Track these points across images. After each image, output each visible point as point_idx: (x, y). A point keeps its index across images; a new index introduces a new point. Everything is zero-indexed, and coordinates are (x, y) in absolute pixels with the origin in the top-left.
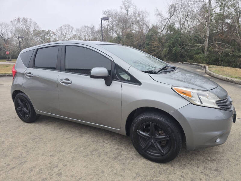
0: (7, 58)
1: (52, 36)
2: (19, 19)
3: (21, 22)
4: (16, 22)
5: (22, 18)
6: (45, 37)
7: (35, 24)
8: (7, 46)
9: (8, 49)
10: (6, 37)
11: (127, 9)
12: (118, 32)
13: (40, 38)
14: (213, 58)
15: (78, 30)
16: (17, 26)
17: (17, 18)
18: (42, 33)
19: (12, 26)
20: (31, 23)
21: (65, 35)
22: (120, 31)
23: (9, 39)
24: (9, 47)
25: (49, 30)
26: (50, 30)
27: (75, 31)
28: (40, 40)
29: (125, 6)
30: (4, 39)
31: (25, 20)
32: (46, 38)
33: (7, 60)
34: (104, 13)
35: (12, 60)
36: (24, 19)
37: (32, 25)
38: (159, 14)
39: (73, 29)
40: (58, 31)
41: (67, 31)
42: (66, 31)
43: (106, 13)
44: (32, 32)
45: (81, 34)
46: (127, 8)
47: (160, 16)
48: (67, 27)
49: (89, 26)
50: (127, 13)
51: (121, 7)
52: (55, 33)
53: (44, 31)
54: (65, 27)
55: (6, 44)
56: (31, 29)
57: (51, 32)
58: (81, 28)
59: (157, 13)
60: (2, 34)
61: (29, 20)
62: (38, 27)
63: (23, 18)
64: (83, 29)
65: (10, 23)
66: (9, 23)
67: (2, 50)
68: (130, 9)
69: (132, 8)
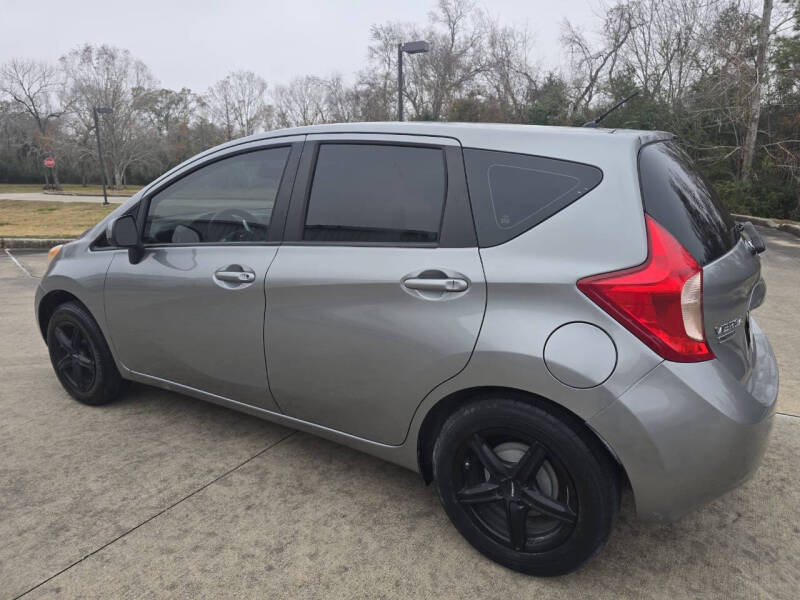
0: (44, 178)
1: (194, 110)
2: (88, 50)
3: (95, 62)
4: (78, 60)
5: (99, 47)
6: (171, 111)
7: (141, 67)
8: (47, 138)
9: (48, 149)
10: (43, 110)
11: (452, 23)
12: (418, 98)
13: (153, 116)
14: (774, 195)
15: (281, 91)
16: (80, 74)
17: (83, 47)
18: (160, 99)
19: (64, 74)
20: (126, 66)
21: (237, 105)
22: (426, 96)
23: (52, 115)
24: (51, 143)
25: (184, 90)
26: (189, 90)
27: (270, 93)
28: (152, 121)
29: (446, 10)
30: (37, 117)
31: (108, 55)
32: (173, 116)
33: (44, 185)
34: (377, 35)
35: (62, 185)
36: (104, 51)
37: (131, 71)
38: (575, 40)
39: (264, 86)
40: (217, 94)
41: (244, 94)
42: (240, 94)
43: (382, 34)
44: (129, 97)
45: (290, 103)
46: (453, 19)
47: (576, 46)
48: (245, 81)
49: (322, 77)
50: (453, 34)
51: (432, 13)
52: (204, 101)
53: (167, 92)
54: (238, 81)
55: (43, 132)
56: (127, 86)
57: (189, 98)
58: (293, 86)
59: (568, 34)
60: (31, 100)
61: (120, 55)
62: (149, 78)
63: (103, 48)
64: (297, 88)
65: (59, 62)
66: (56, 63)
67: (29, 153)
68: (460, 23)
69: (468, 20)
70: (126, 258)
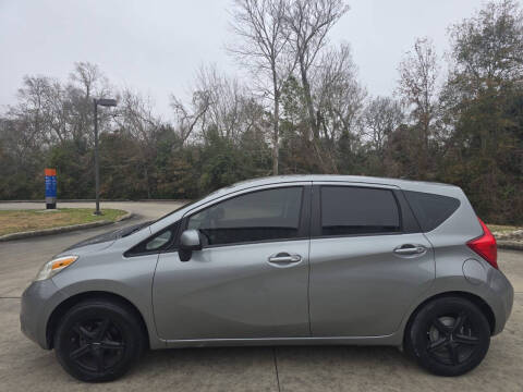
29: (83, 74)
38: (178, 106)
50: (88, 90)
59: (174, 102)
68: (93, 84)
69: (98, 82)
70: (178, 258)
